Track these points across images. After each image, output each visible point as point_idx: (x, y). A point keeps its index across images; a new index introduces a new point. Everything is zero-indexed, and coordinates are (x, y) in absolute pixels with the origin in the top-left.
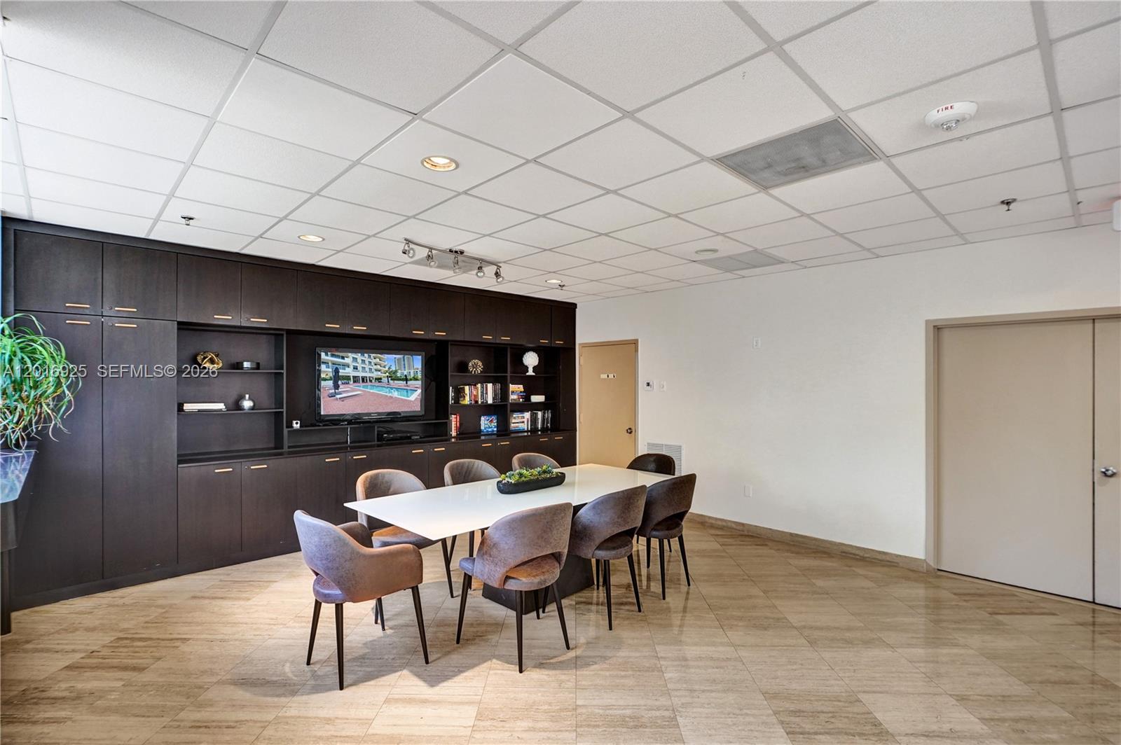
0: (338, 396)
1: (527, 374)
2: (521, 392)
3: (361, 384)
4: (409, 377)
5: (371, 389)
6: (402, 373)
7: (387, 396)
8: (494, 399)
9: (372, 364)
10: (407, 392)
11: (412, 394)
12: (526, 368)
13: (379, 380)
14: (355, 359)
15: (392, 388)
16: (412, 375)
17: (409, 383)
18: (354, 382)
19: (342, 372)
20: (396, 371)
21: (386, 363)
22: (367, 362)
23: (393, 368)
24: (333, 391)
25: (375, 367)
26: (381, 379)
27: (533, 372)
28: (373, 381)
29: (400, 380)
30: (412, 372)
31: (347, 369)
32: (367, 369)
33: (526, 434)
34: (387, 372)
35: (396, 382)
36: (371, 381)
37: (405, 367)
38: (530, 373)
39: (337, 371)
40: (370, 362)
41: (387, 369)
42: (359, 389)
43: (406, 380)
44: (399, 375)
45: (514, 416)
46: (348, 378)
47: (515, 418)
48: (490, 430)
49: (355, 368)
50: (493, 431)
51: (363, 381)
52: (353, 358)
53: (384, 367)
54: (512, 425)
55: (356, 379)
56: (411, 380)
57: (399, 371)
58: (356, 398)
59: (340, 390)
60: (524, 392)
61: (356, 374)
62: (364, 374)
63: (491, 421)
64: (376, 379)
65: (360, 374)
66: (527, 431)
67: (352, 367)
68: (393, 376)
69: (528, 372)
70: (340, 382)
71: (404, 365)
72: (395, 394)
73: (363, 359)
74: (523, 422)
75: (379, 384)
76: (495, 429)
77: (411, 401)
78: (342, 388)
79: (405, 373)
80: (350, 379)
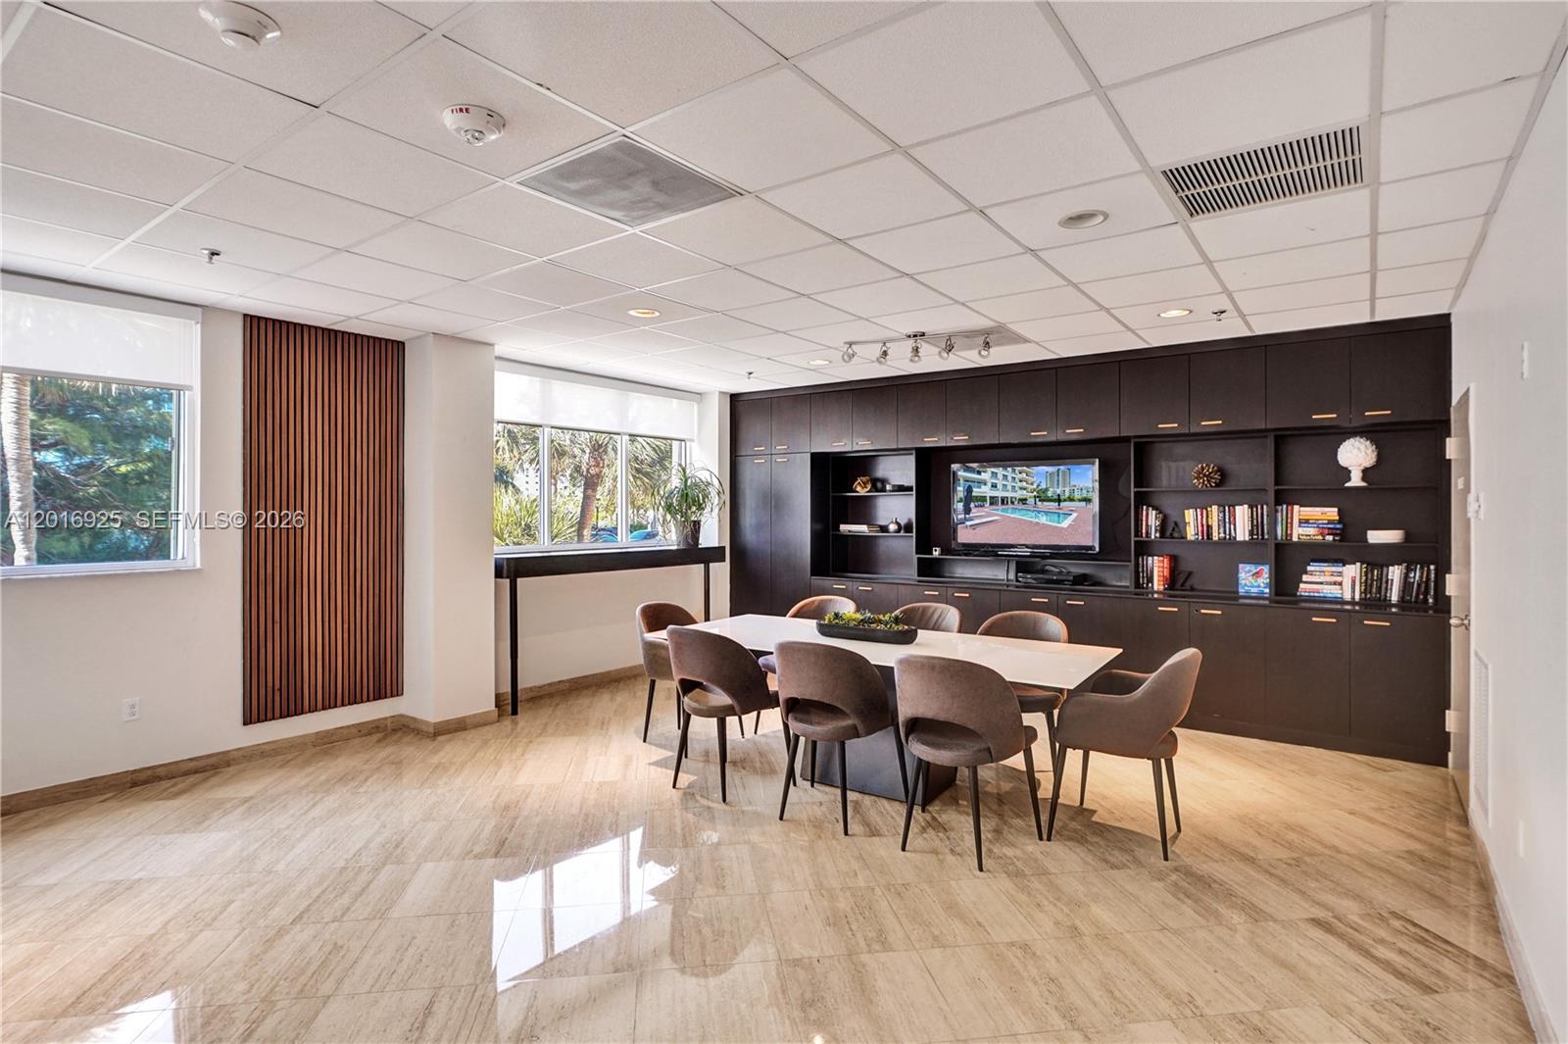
0: (968, 523)
1: (1347, 485)
2: (1330, 522)
3: (1000, 507)
4: (1062, 498)
5: (1012, 513)
6: (1055, 492)
7: (1031, 522)
8: (1251, 533)
9: (1017, 480)
10: (1059, 516)
11: (1065, 519)
12: (1346, 473)
13: (1023, 501)
14: (994, 474)
15: (1039, 512)
16: (1067, 495)
17: (1062, 504)
18: (991, 504)
19: (976, 492)
20: (1047, 490)
21: (1034, 479)
22: (1010, 478)
23: (1043, 486)
24: (963, 516)
25: (1020, 484)
26: (1026, 500)
27: (1364, 479)
28: (1016, 503)
29: (1051, 500)
30: (1067, 490)
31: (983, 487)
32: (1009, 488)
33: (1349, 607)
34: (1035, 490)
35: (1045, 503)
36: (1012, 503)
37: (1058, 484)
38: (1356, 480)
39: (969, 490)
40: (1014, 478)
41: (1035, 486)
42: (996, 514)
43: (1059, 500)
44: (1050, 494)
45: (1309, 568)
46: (983, 499)
47: (1311, 573)
48: (1253, 590)
49: (994, 486)
50: (1263, 593)
51: (1003, 503)
52: (993, 473)
53: (1032, 484)
54: (1302, 586)
55: (993, 501)
56: (1065, 500)
57: (1051, 489)
58: (991, 526)
59: (971, 515)
60: (1339, 522)
61: (994, 493)
62: (1005, 494)
63: (1257, 574)
64: (1020, 500)
65: (999, 494)
66: (1353, 603)
67: (990, 485)
68: (1042, 496)
69: (1349, 479)
70: (972, 505)
71: (1058, 481)
72: (1043, 519)
73: (1006, 473)
74: (1340, 584)
75: (1024, 507)
76: (1267, 590)
77: (1063, 528)
78: (975, 512)
79: (1058, 492)
80: (986, 501)
